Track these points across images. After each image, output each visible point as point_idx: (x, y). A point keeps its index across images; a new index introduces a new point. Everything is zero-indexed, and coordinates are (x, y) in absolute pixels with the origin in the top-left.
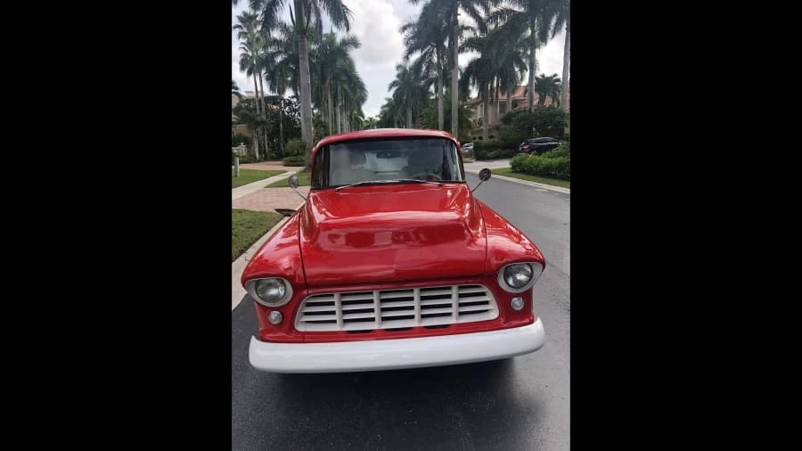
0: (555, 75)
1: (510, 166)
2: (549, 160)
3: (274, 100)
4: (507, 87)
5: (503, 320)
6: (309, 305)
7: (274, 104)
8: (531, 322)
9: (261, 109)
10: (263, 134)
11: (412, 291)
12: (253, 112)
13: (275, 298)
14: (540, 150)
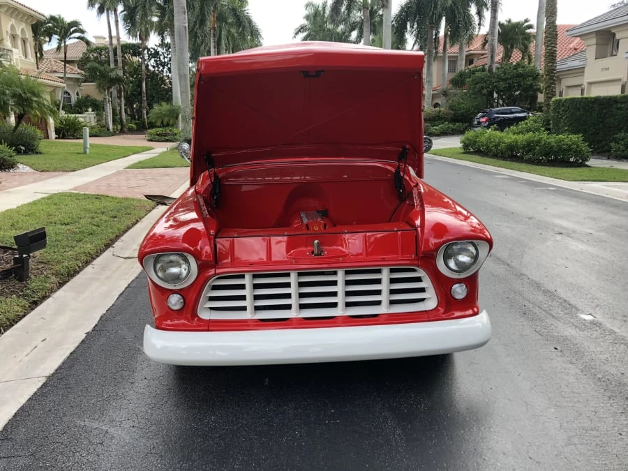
0: (526, 21)
1: (461, 145)
2: (513, 137)
3: (135, 50)
4: (459, 36)
5: (442, 310)
6: (215, 288)
7: (134, 54)
8: (475, 314)
9: (116, 61)
10: (119, 98)
11: (335, 273)
12: (106, 65)
13: (177, 278)
14: (503, 124)
